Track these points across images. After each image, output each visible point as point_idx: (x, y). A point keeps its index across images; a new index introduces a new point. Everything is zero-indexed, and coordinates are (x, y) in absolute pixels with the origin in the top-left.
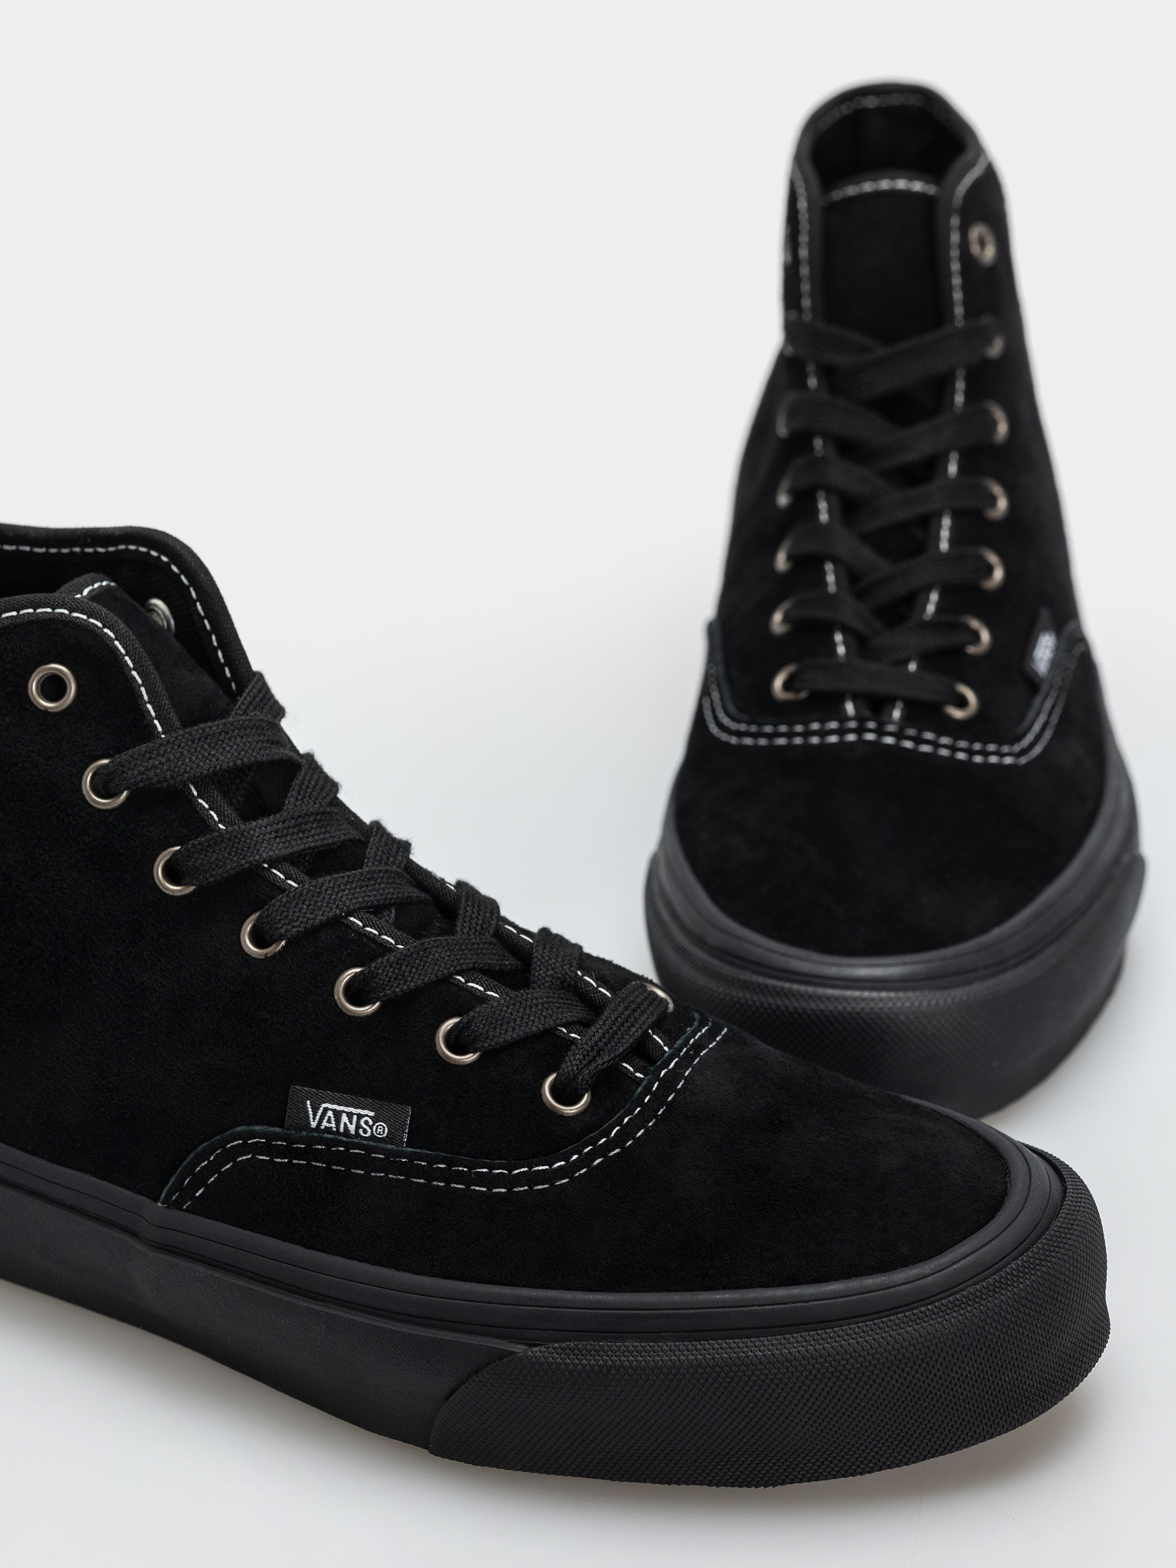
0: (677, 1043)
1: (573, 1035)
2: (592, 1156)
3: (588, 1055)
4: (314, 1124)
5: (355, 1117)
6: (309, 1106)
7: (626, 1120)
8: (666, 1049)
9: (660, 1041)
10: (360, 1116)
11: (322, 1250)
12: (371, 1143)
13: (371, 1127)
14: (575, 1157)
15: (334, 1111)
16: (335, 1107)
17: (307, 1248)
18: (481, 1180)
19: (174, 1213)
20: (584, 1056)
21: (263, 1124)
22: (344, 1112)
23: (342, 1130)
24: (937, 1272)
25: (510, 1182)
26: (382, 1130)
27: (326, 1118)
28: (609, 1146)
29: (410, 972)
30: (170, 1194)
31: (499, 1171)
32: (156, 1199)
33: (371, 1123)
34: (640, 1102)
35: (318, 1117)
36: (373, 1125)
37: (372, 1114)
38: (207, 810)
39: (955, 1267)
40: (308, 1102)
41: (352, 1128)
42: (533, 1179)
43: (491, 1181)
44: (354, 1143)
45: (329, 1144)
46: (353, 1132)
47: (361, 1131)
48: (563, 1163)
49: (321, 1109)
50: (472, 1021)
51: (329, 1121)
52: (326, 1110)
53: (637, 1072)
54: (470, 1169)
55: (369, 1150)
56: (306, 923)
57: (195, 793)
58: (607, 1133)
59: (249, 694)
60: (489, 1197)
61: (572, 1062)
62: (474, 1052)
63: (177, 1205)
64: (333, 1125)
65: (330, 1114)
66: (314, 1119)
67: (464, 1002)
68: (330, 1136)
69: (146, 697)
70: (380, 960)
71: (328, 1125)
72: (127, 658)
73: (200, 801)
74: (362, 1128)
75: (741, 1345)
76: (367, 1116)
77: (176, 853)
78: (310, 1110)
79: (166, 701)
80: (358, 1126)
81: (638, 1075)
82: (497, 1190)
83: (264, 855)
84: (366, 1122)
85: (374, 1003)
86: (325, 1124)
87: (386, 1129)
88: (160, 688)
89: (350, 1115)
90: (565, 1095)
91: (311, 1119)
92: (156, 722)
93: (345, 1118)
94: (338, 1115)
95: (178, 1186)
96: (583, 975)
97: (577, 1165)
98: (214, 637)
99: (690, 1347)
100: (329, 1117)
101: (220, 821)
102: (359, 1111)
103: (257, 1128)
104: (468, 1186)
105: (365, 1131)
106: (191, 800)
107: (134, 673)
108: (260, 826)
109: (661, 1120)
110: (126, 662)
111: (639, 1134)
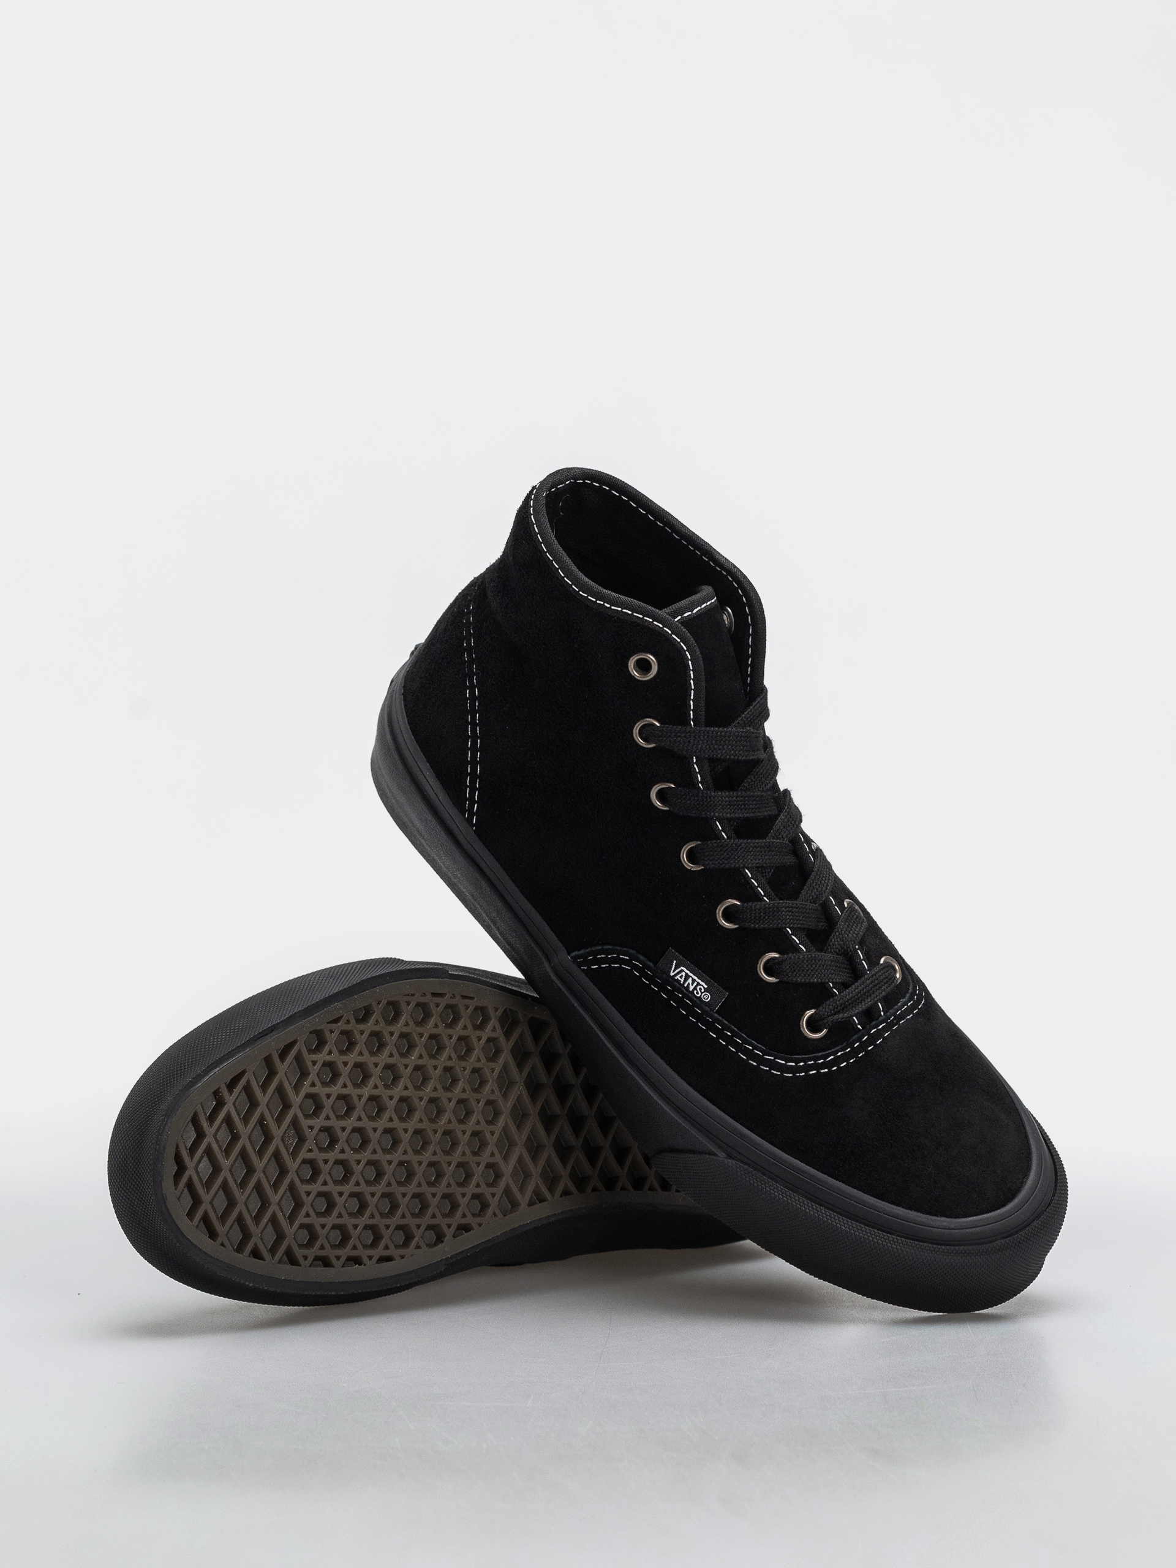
0: (890, 1011)
1: (835, 990)
2: (811, 1068)
3: (837, 1008)
4: (672, 974)
5: (696, 983)
6: (674, 964)
7: (839, 1054)
8: (882, 1013)
9: (881, 1007)
10: (698, 984)
11: (645, 1040)
12: (698, 1001)
13: (702, 993)
14: (802, 1064)
15: (686, 974)
16: (688, 972)
17: (637, 1033)
18: (746, 1052)
19: (574, 967)
20: (834, 1008)
21: (645, 957)
22: (691, 977)
23: (686, 985)
24: (958, 1229)
25: (761, 1061)
26: (707, 997)
27: (680, 975)
28: (823, 1066)
29: (764, 917)
30: (579, 957)
31: (758, 1052)
32: (569, 954)
33: (703, 991)
34: (852, 1046)
35: (676, 972)
36: (704, 992)
37: (706, 987)
38: (697, 773)
39: (968, 1230)
40: (675, 962)
41: (691, 988)
42: (773, 1065)
43: (751, 1055)
44: (689, 996)
45: (675, 989)
46: (691, 990)
47: (695, 992)
48: (794, 1064)
49: (680, 969)
50: (785, 961)
51: (681, 977)
52: (682, 971)
53: (859, 1024)
54: (743, 1043)
55: (695, 1004)
56: (721, 864)
57: (695, 761)
58: (825, 1057)
59: (754, 707)
60: (745, 1062)
61: (827, 1007)
62: (776, 978)
63: (579, 965)
64: (682, 981)
65: (684, 974)
66: (674, 971)
67: (785, 946)
68: (677, 984)
69: (692, 697)
70: (750, 904)
71: (679, 978)
72: (692, 672)
73: (695, 766)
74: (697, 990)
75: (836, 1218)
76: (702, 986)
77: (671, 788)
78: (674, 966)
79: (703, 704)
80: (695, 988)
81: (859, 1026)
82: (752, 1062)
83: (717, 814)
84: (700, 989)
85: (736, 925)
86: (678, 977)
87: (709, 998)
88: (703, 695)
89: (694, 981)
90: (813, 1026)
91: (672, 971)
92: (691, 712)
93: (690, 981)
94: (687, 976)
95: (585, 956)
96: (858, 949)
97: (801, 1069)
98: (750, 659)
99: (810, 1205)
100: (682, 975)
101: (701, 782)
102: (700, 981)
103: (641, 957)
104: (737, 1052)
105: (697, 993)
106: (690, 764)
107: (692, 682)
108: (724, 796)
109: (859, 1061)
110: (690, 674)
111: (842, 1065)
